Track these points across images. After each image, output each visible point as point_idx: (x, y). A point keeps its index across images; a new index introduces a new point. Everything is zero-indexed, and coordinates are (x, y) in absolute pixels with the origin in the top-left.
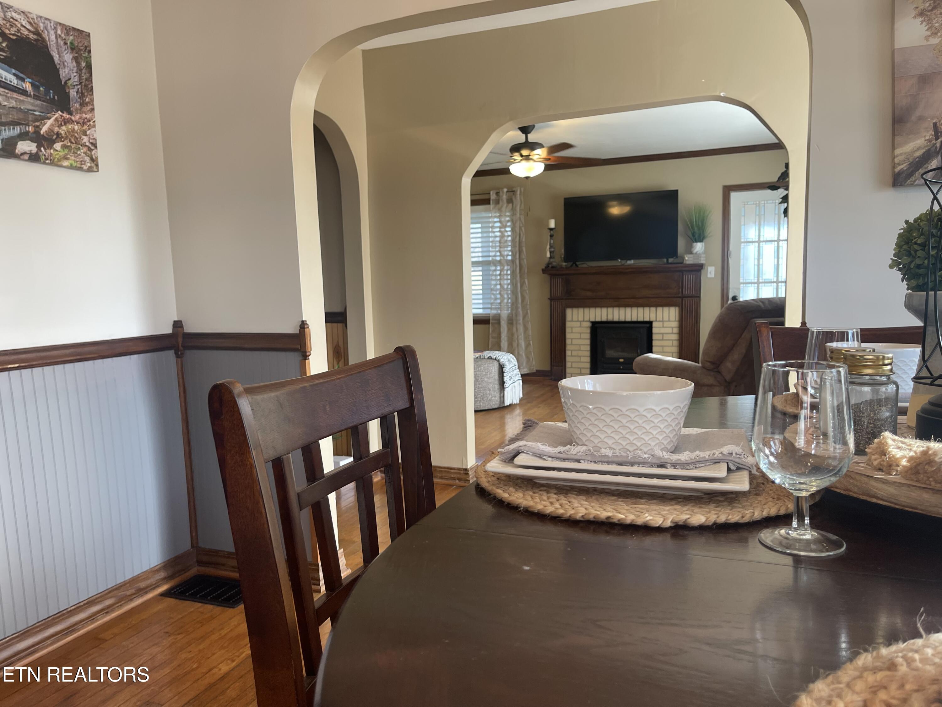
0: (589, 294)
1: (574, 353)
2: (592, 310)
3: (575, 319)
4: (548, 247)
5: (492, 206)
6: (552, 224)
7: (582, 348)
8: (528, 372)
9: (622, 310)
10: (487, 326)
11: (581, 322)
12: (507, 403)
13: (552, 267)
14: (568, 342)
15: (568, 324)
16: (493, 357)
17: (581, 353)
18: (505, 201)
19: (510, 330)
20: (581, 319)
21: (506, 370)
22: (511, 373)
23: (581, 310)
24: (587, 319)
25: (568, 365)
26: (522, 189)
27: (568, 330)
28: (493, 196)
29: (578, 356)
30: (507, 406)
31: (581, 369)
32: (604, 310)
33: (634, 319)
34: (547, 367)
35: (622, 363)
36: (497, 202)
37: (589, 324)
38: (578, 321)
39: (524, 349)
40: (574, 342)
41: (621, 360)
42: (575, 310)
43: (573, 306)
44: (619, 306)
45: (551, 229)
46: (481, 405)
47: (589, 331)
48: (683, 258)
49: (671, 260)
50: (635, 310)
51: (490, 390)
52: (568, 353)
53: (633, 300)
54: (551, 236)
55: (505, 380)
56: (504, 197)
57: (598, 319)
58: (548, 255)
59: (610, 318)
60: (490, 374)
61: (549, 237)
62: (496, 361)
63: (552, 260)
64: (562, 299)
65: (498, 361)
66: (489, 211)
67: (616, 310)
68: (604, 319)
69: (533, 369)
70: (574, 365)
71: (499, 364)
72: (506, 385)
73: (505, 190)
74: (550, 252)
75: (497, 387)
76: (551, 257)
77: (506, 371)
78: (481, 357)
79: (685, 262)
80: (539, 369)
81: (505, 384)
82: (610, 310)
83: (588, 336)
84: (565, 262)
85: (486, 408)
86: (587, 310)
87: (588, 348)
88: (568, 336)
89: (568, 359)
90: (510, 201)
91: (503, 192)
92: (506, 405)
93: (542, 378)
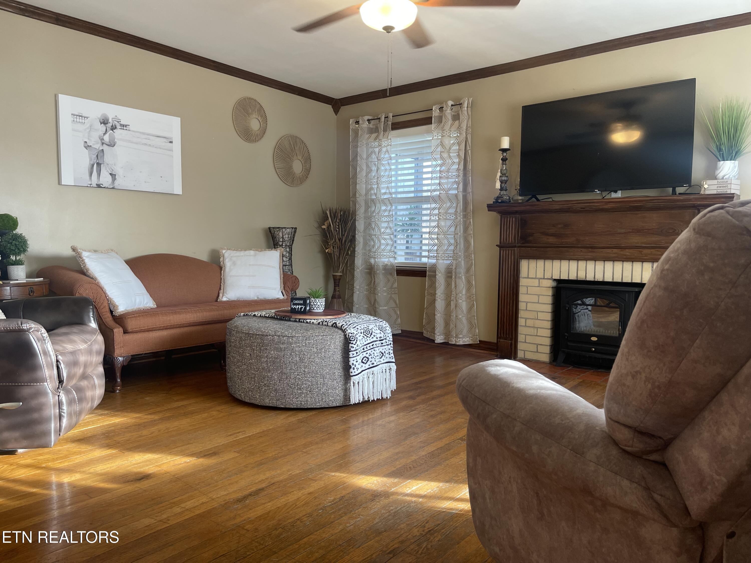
0: (552, 240)
1: (530, 323)
2: (556, 263)
3: (532, 275)
4: (499, 174)
5: (433, 126)
6: (505, 143)
7: (541, 316)
8: (471, 342)
9: (600, 265)
10: (424, 278)
11: (540, 279)
12: (355, 398)
13: (502, 202)
14: (522, 306)
15: (523, 282)
16: (338, 325)
17: (538, 323)
18: (450, 117)
19: (448, 285)
20: (540, 275)
21: (354, 346)
22: (369, 352)
23: (540, 263)
24: (548, 275)
25: (521, 338)
26: (471, 100)
27: (522, 290)
28: (436, 113)
29: (534, 327)
30: (355, 404)
31: (537, 345)
32: (573, 264)
33: (618, 279)
34: (494, 339)
35: (594, 343)
36: (440, 120)
37: (551, 284)
38: (536, 278)
39: (465, 312)
40: (530, 307)
41: (594, 339)
42: (533, 263)
43: (529, 257)
44: (595, 259)
45: (504, 150)
46: (307, 401)
47: (550, 292)
48: (700, 186)
49: (680, 190)
50: (618, 265)
51: (323, 377)
52: (521, 322)
53: (615, 251)
54: (504, 160)
55: (351, 364)
56: (448, 112)
57: (564, 277)
58: (498, 185)
59: (581, 276)
60: (326, 351)
61: (501, 161)
62: (340, 332)
63: (503, 192)
64: (515, 247)
65: (344, 331)
66: (429, 132)
67: (590, 265)
68: (573, 277)
69: (477, 338)
70: (529, 339)
71: (345, 335)
72: (353, 372)
73: (450, 103)
74: (502, 182)
75: (338, 372)
76: (502, 189)
77: (352, 349)
78: (324, 323)
79: (702, 192)
80: (483, 339)
81: (351, 370)
82: (582, 264)
83: (549, 299)
84: (520, 195)
85: (318, 405)
86: (548, 263)
87: (549, 317)
88: (522, 298)
89: (521, 330)
90: (456, 117)
91: (447, 105)
92: (353, 401)
93: (486, 352)
